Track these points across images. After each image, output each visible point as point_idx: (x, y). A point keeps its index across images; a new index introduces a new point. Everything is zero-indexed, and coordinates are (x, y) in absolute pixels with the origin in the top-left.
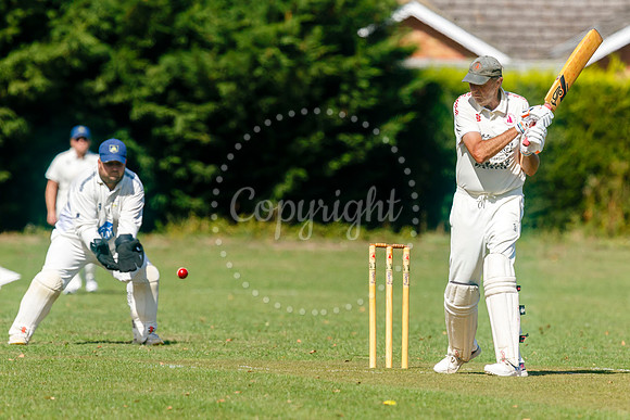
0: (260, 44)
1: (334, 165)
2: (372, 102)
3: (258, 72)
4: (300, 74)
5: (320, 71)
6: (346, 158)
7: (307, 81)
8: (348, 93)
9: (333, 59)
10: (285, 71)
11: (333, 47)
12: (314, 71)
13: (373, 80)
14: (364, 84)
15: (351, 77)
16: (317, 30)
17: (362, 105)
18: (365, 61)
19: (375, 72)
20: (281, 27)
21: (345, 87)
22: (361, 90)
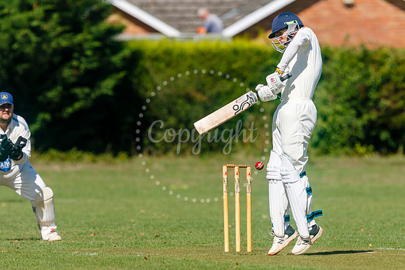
0: (16, 27)
1: (70, 110)
2: (95, 65)
3: (15, 46)
4: (45, 47)
5: (58, 44)
6: (77, 105)
7: (49, 51)
8: (78, 59)
9: (67, 36)
10: (33, 45)
11: (66, 28)
12: (54, 44)
13: (96, 50)
14: (89, 53)
15: (80, 48)
16: (55, 16)
17: (88, 67)
18: (89, 37)
19: (97, 44)
20: (30, 14)
21: (76, 55)
22: (87, 57)
